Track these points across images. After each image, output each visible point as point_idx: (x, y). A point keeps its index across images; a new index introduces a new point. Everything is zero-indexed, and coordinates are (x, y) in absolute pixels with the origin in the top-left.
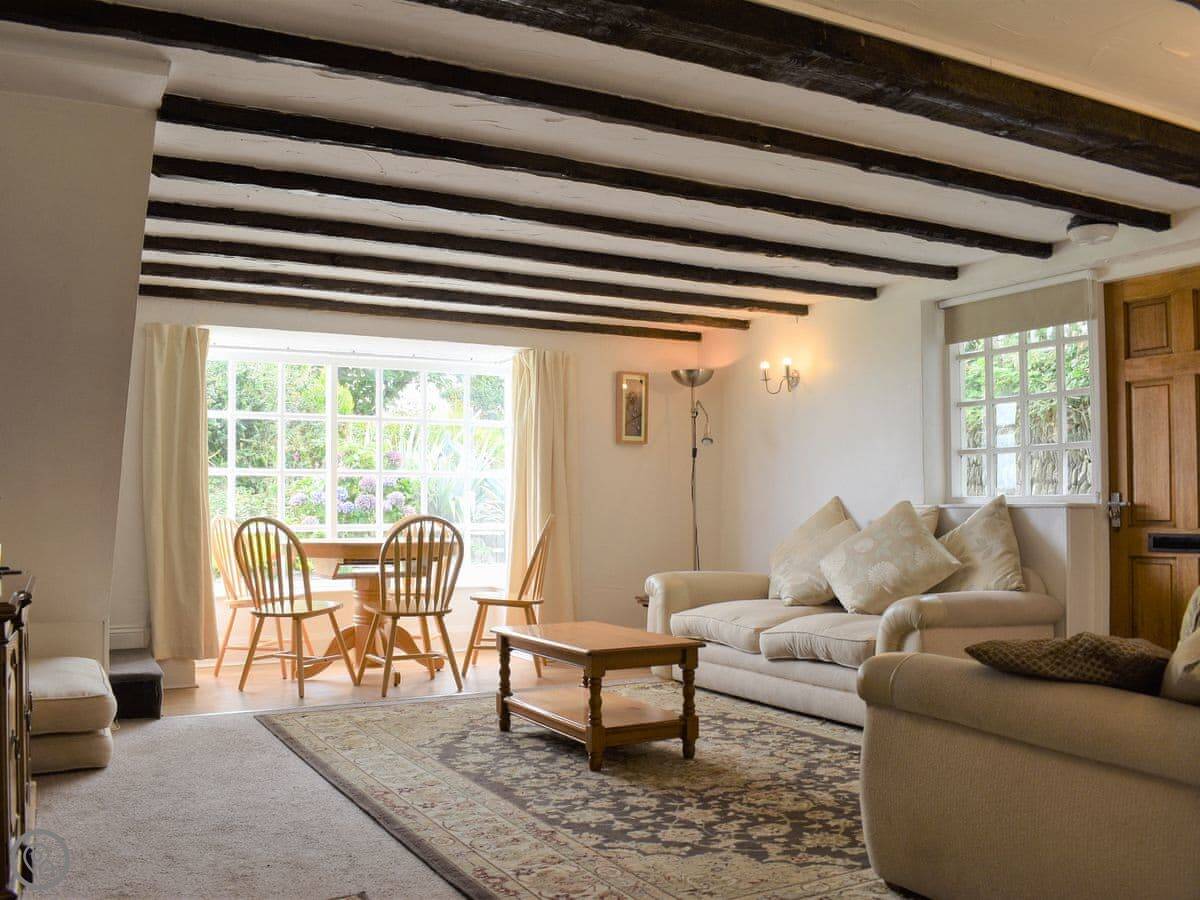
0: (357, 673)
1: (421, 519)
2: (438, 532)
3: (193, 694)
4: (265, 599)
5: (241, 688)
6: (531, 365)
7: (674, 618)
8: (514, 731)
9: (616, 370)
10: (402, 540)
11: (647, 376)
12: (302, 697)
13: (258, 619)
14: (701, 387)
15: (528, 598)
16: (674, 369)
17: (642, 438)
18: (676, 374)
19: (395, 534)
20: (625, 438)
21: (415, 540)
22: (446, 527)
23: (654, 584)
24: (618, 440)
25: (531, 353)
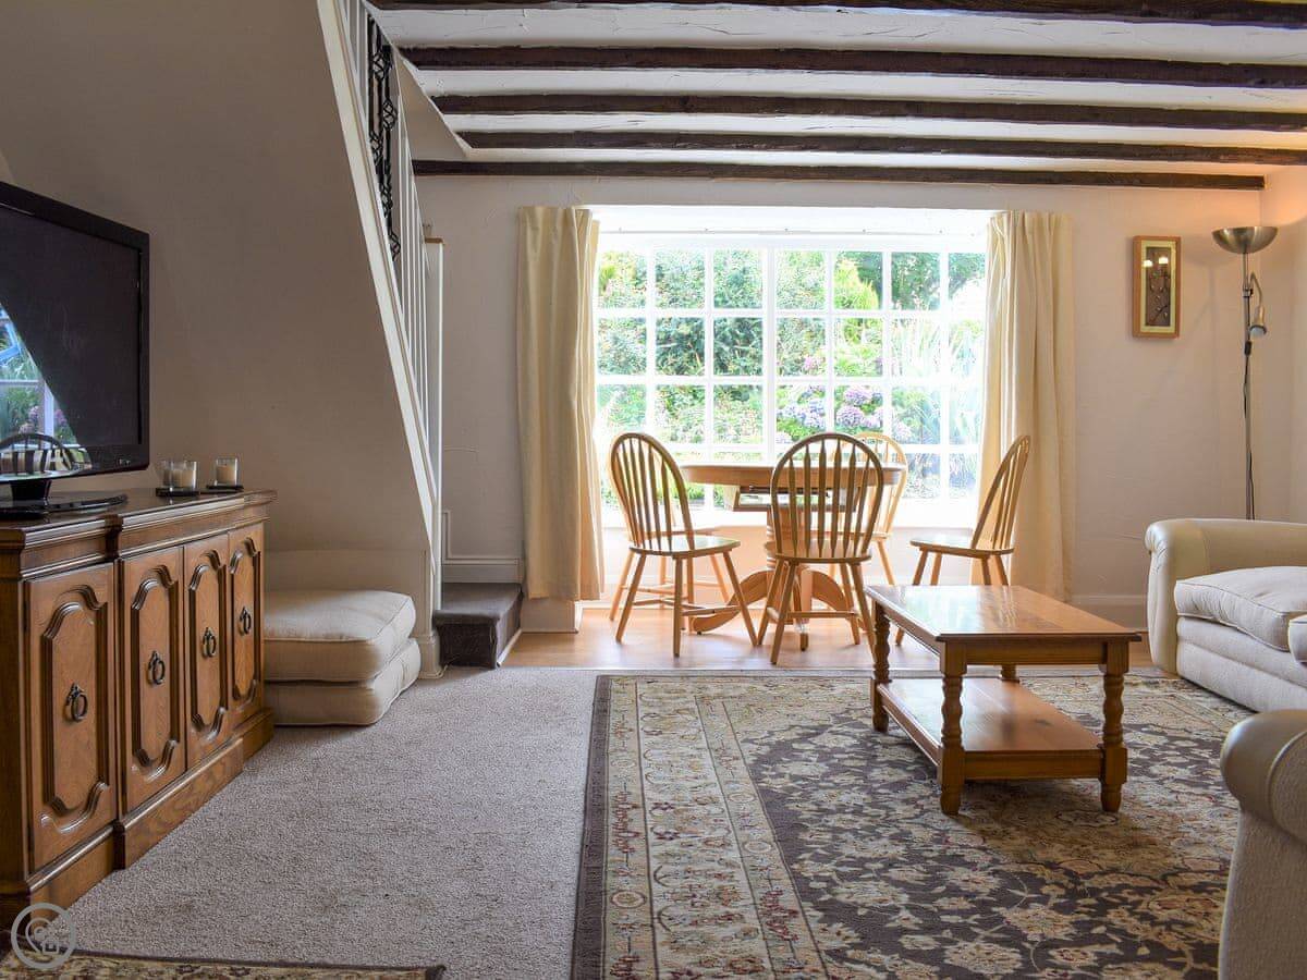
0: (757, 630)
1: (822, 438)
2: (846, 455)
3: (572, 640)
4: (649, 533)
5: (619, 639)
6: (1006, 233)
7: (1180, 586)
8: (890, 733)
9: (1132, 234)
10: (799, 464)
11: (1178, 241)
12: (677, 655)
13: (637, 557)
14: (1258, 253)
15: (985, 544)
16: (1218, 229)
17: (1171, 329)
18: (1218, 236)
19: (789, 456)
20: (1145, 329)
21: (815, 464)
22: (857, 448)
23: (1157, 533)
24: (1136, 333)
25: (1005, 218)
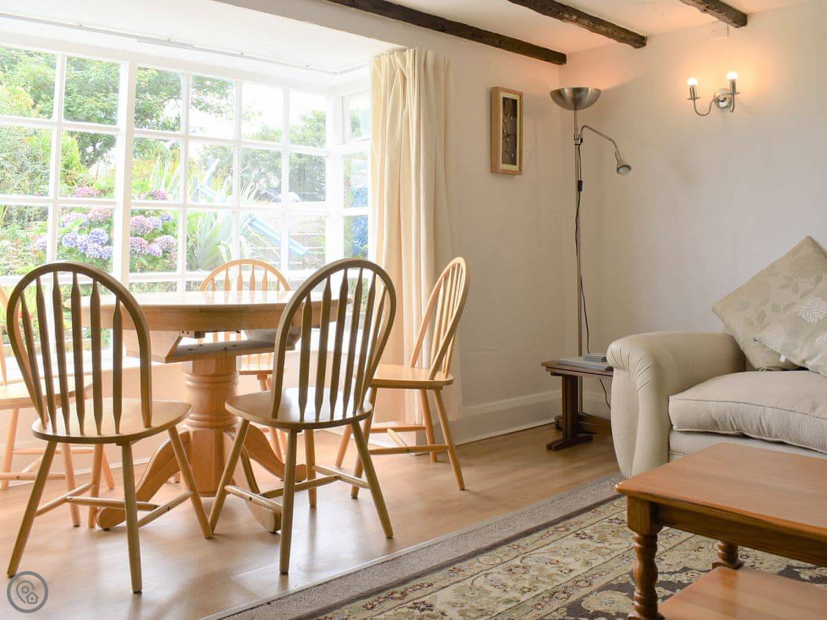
11: (521, 96)
14: (586, 110)
17: (517, 168)
20: (501, 165)
22: (377, 275)
24: (494, 169)
25: (409, 55)
